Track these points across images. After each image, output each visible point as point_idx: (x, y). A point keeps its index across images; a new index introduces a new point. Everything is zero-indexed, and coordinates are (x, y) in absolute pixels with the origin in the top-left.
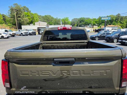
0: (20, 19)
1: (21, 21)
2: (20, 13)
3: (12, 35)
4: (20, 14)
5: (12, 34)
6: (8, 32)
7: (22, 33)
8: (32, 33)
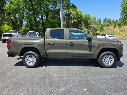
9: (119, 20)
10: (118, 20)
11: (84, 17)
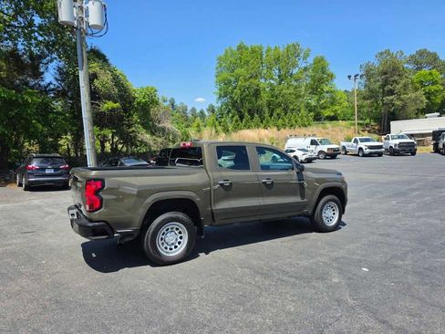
0: (392, 100)
1: (393, 105)
2: (396, 78)
3: (327, 155)
4: (395, 81)
5: (326, 151)
6: (317, 144)
7: (361, 149)
8: (397, 148)
9: (208, 110)
10: (206, 113)
11: (139, 97)
